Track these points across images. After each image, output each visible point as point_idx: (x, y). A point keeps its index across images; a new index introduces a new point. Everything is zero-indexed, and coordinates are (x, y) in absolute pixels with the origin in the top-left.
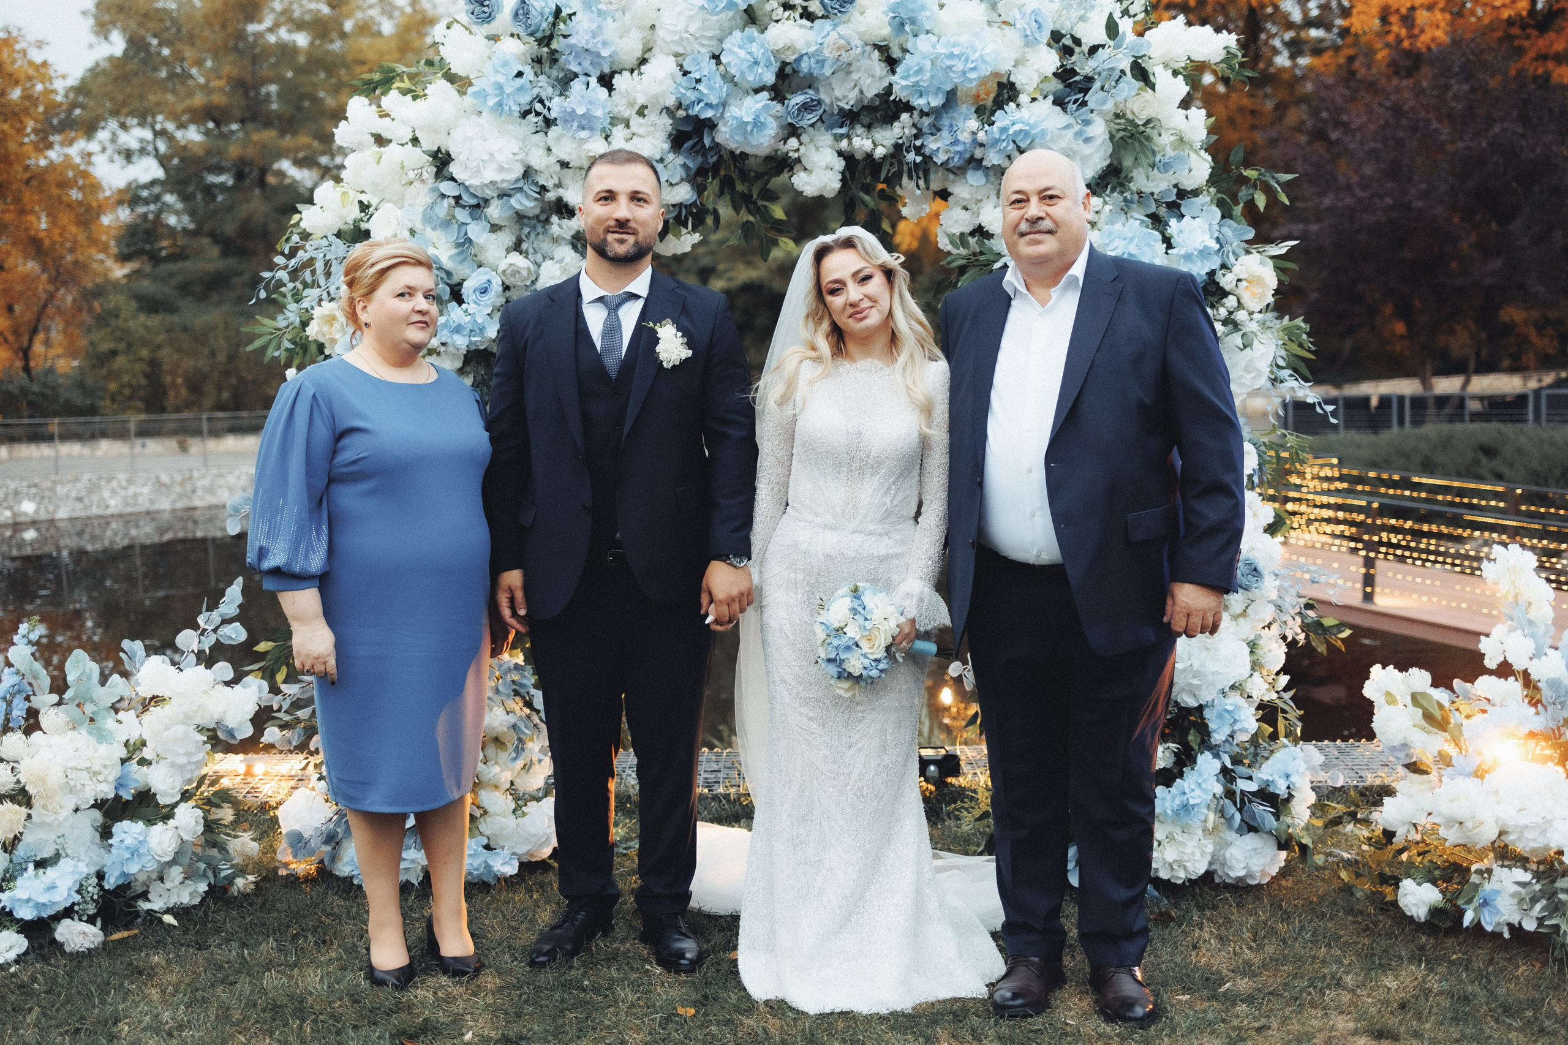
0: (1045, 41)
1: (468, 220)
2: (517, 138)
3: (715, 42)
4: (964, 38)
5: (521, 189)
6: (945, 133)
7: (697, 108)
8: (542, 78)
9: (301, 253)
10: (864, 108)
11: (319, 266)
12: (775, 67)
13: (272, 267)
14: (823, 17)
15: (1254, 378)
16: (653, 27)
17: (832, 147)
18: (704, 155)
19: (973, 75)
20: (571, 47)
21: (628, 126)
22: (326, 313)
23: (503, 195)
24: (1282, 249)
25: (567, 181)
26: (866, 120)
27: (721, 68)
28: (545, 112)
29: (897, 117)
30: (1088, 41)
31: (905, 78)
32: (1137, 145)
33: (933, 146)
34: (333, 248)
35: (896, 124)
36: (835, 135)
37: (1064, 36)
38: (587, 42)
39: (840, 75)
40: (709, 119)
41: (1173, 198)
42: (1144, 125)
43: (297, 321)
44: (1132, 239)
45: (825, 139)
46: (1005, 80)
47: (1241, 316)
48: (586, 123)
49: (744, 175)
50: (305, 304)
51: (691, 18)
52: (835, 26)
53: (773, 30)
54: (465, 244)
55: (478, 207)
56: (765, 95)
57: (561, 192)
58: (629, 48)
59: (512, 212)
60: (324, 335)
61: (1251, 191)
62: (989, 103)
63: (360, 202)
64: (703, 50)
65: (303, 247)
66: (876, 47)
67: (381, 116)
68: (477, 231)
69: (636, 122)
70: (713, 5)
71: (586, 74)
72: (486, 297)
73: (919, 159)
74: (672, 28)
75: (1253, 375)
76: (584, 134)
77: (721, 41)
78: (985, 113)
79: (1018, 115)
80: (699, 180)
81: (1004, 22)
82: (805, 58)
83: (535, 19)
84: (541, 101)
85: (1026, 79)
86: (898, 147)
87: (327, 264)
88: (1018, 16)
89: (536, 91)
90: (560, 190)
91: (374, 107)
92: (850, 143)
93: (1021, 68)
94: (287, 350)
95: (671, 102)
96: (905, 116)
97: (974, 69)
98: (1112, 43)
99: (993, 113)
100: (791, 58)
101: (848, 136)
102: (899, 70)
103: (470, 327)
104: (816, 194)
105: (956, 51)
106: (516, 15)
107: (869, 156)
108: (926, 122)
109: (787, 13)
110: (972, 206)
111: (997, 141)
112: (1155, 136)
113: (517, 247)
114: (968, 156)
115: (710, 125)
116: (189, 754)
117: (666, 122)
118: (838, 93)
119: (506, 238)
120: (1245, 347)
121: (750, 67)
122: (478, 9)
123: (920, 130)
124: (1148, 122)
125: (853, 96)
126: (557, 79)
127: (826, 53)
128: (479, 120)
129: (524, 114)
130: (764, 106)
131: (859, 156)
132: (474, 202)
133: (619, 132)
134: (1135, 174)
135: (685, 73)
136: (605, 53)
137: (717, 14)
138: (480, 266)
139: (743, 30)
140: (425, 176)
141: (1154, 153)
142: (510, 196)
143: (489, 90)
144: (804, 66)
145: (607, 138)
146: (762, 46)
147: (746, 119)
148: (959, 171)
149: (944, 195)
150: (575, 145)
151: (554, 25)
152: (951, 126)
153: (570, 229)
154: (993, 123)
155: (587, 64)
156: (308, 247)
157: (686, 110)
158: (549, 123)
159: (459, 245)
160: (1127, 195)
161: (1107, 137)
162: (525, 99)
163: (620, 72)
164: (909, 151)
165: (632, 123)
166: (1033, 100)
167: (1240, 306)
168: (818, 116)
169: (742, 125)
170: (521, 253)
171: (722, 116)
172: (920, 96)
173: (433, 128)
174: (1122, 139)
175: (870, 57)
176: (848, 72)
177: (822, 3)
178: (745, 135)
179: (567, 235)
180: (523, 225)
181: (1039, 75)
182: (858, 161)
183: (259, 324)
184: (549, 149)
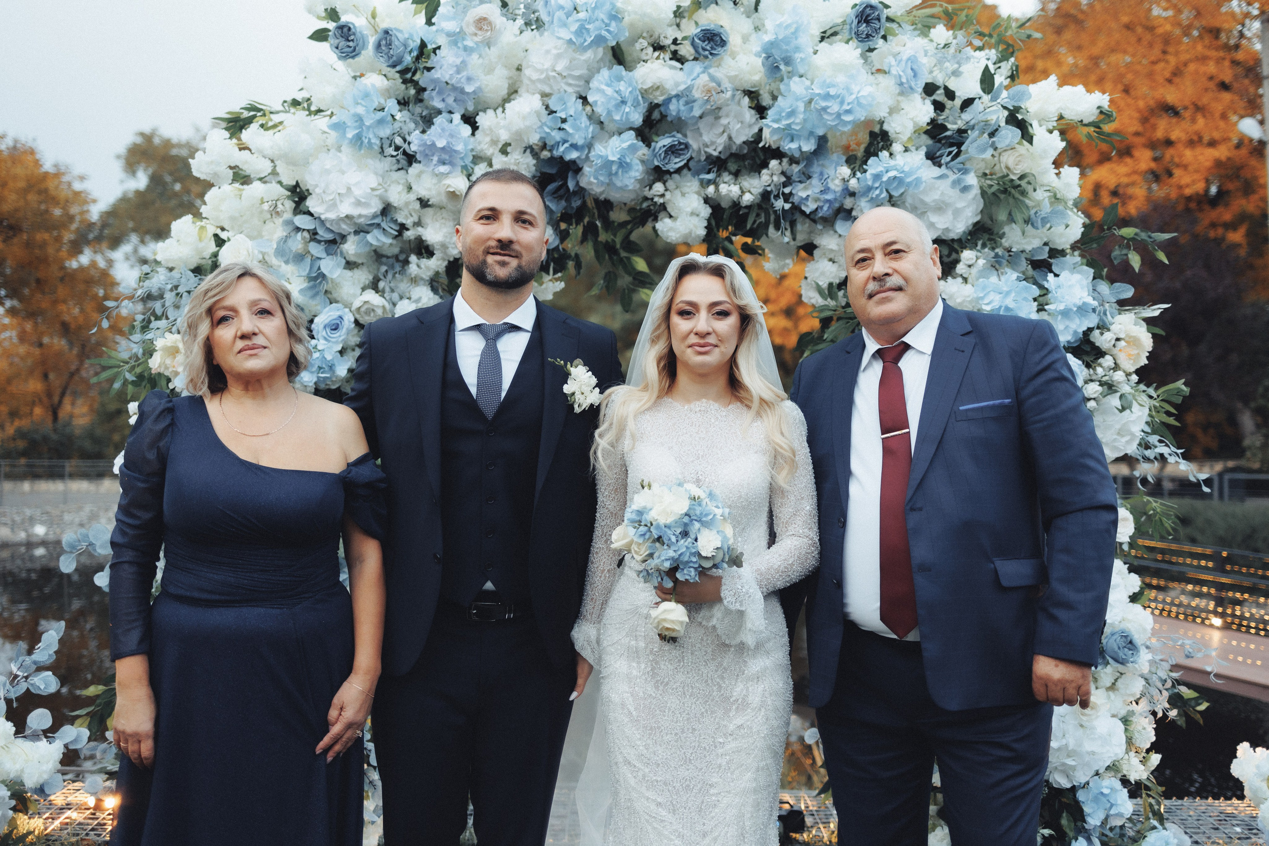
0: (920, 90)
1: (323, 255)
2: (376, 174)
3: (582, 83)
4: (840, 80)
6: (815, 181)
7: (562, 149)
8: (405, 114)
10: (732, 155)
11: (169, 297)
12: (643, 108)
13: (118, 296)
14: (694, 60)
15: (1128, 442)
16: (519, 69)
17: (698, 193)
18: (568, 200)
19: (848, 118)
20: (435, 81)
22: (169, 344)
23: (360, 230)
24: (1154, 311)
25: (426, 220)
26: (733, 167)
27: (588, 108)
28: (406, 146)
29: (765, 165)
30: (962, 94)
31: (774, 121)
32: (1011, 200)
33: (803, 194)
34: (183, 279)
35: (764, 171)
36: (702, 181)
37: (938, 88)
38: (450, 79)
39: (709, 119)
40: (573, 162)
41: (1045, 256)
42: (1020, 180)
43: (140, 352)
44: (1008, 293)
45: (691, 185)
46: (877, 129)
47: (1119, 376)
48: (447, 156)
49: (608, 225)
50: (149, 336)
51: (559, 56)
52: (707, 68)
53: (642, 70)
54: (317, 278)
55: (334, 243)
56: (631, 135)
58: (495, 83)
59: (367, 249)
60: (167, 368)
61: (1124, 252)
62: (860, 153)
63: (216, 236)
64: (570, 90)
65: (151, 277)
66: (747, 93)
67: (240, 149)
68: (331, 266)
69: (498, 160)
70: (581, 40)
71: (451, 112)
72: (337, 334)
73: (787, 206)
74: (539, 66)
75: (1127, 438)
76: (443, 169)
77: (588, 82)
78: (857, 162)
79: (892, 163)
80: (563, 226)
81: (879, 71)
82: (674, 101)
83: (398, 50)
84: (402, 136)
85: (900, 128)
86: (766, 195)
87: (176, 294)
88: (893, 63)
89: (397, 125)
90: (420, 229)
91: (234, 141)
92: (717, 190)
93: (895, 116)
94: (129, 381)
95: (534, 139)
96: (774, 163)
97: (848, 112)
98: (986, 98)
99: (865, 162)
100: (660, 99)
101: (715, 182)
102: (770, 113)
103: (318, 364)
104: (680, 241)
105: (832, 92)
106: (378, 46)
107: (736, 203)
108: (796, 169)
109: (656, 54)
111: (870, 189)
112: (1030, 191)
113: (374, 286)
114: (837, 205)
115: (574, 168)
117: (530, 162)
118: (706, 138)
119: (363, 276)
120: (1123, 409)
121: (617, 107)
122: (343, 43)
123: (789, 178)
124: (1022, 178)
125: (721, 141)
126: (420, 116)
127: (696, 94)
128: (339, 153)
129: (384, 148)
130: (630, 146)
131: (725, 204)
132: (329, 236)
134: (1006, 229)
136: (469, 89)
137: (585, 49)
138: (331, 303)
139: (610, 68)
140: (280, 207)
141: (1028, 207)
142: (368, 233)
143: (349, 122)
144: (673, 108)
145: (468, 175)
146: (630, 85)
147: (611, 158)
148: (829, 222)
149: (809, 249)
150: (435, 181)
151: (418, 58)
152: (821, 174)
153: (428, 268)
154: (865, 171)
155: (450, 100)
157: (551, 151)
158: (411, 159)
159: (310, 279)
160: (999, 251)
161: (979, 191)
162: (385, 132)
163: (484, 111)
164: (777, 197)
165: (494, 162)
166: (906, 150)
167: (1116, 367)
168: (685, 161)
169: (608, 164)
170: (377, 292)
171: (587, 157)
172: (792, 140)
173: (292, 162)
174: (994, 194)
175: (739, 103)
176: (718, 118)
177: (693, 44)
178: (610, 174)
179: (427, 275)
180: (381, 264)
181: (915, 123)
182: (723, 209)
183: (106, 356)
184: (409, 187)
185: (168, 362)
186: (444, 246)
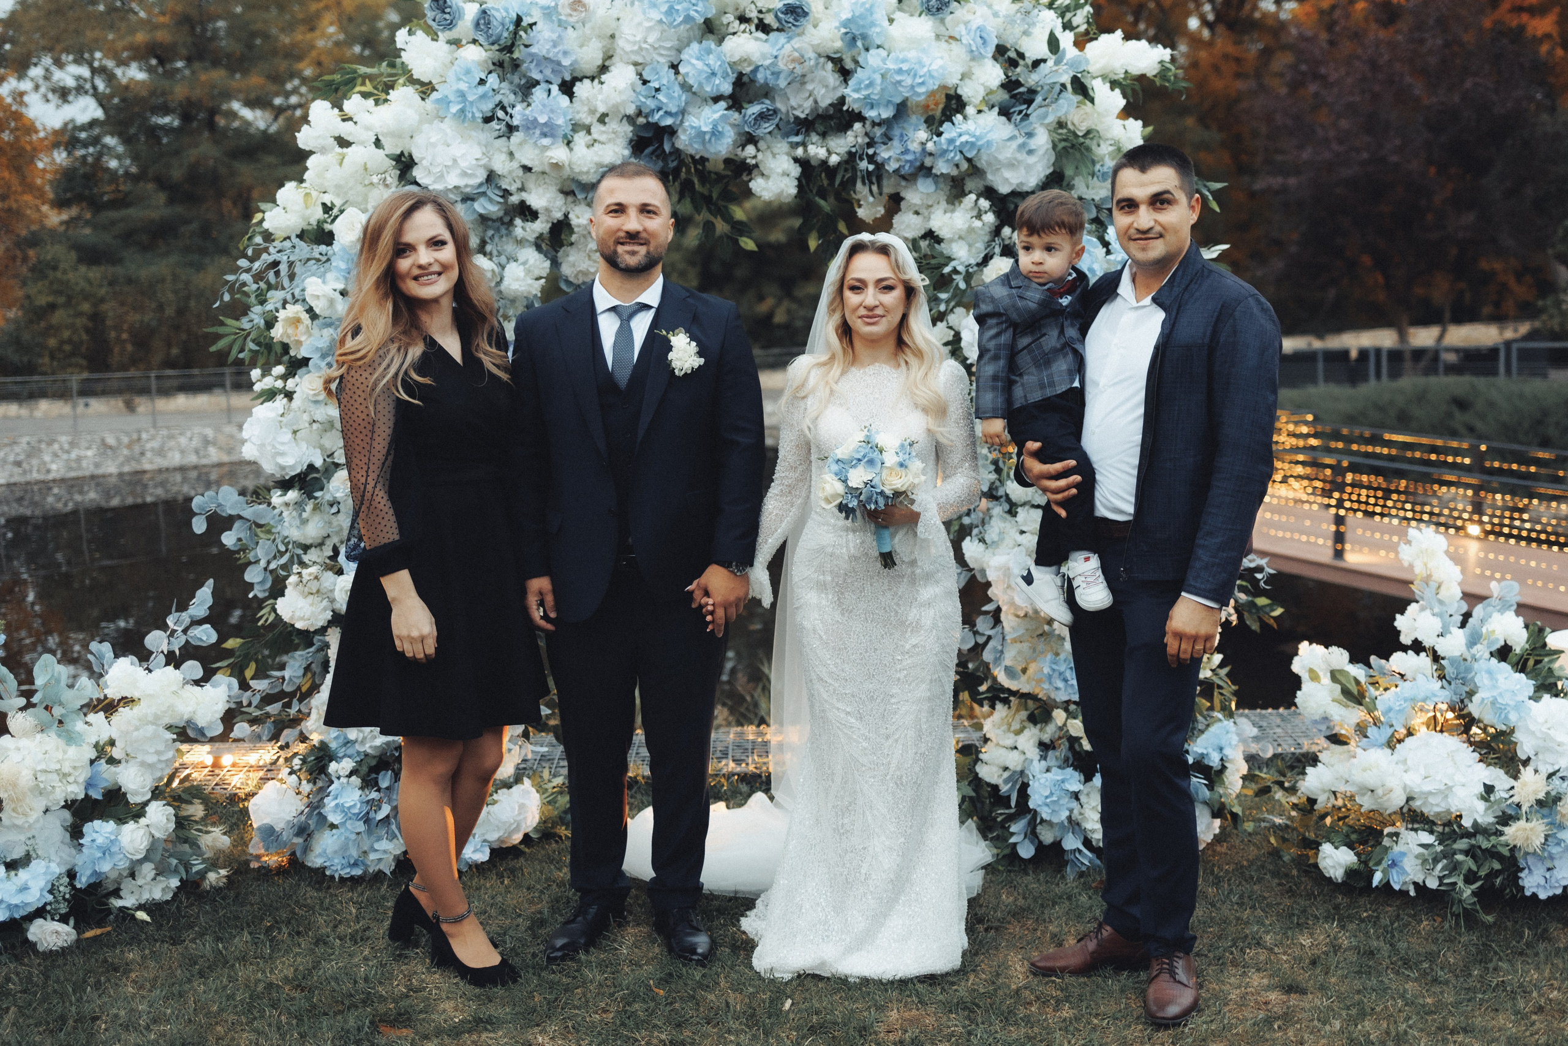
0: (991, 54)
2: (479, 144)
3: (673, 53)
4: (912, 55)
5: (484, 194)
6: (896, 143)
7: (657, 116)
8: (504, 85)
9: (264, 256)
10: (819, 116)
11: (283, 268)
12: (732, 77)
13: (236, 270)
14: (778, 30)
16: (613, 36)
17: (788, 154)
18: (665, 160)
19: (922, 89)
20: (532, 55)
21: (589, 132)
22: (291, 315)
23: (468, 199)
24: (1214, 252)
25: (530, 185)
26: (820, 128)
27: (680, 78)
28: (508, 118)
29: (849, 127)
30: (1031, 55)
31: (857, 90)
32: (1078, 155)
33: (885, 155)
34: (297, 250)
35: (849, 133)
36: (791, 143)
37: (1008, 50)
38: (548, 51)
39: (796, 85)
40: (669, 127)
42: (1085, 136)
43: (262, 323)
45: (782, 146)
46: (952, 92)
48: (548, 131)
49: (704, 178)
50: (269, 307)
51: (650, 29)
52: (790, 39)
53: (730, 43)
56: (723, 104)
57: (524, 196)
58: (589, 56)
59: (476, 216)
60: (289, 337)
62: (938, 113)
63: (324, 205)
64: (662, 60)
65: (266, 250)
66: (829, 58)
67: (344, 120)
69: (596, 129)
70: (671, 20)
71: (549, 82)
73: (871, 167)
74: (631, 38)
76: (546, 141)
77: (679, 51)
78: (934, 124)
79: (965, 126)
81: (951, 37)
82: (761, 69)
83: (496, 29)
84: (503, 108)
85: (972, 92)
86: (851, 155)
87: (291, 264)
88: (964, 32)
89: (498, 98)
90: (524, 194)
91: (336, 111)
92: (806, 150)
93: (967, 81)
94: (251, 350)
95: (631, 110)
96: (857, 126)
97: (922, 84)
98: (1054, 57)
99: (941, 123)
100: (747, 70)
101: (804, 144)
102: (852, 81)
104: (771, 199)
105: (905, 67)
106: (477, 24)
107: (824, 163)
108: (878, 132)
109: (743, 27)
110: (922, 211)
111: (945, 152)
112: (1094, 147)
113: (481, 249)
114: (918, 164)
115: (671, 131)
116: (159, 752)
117: (627, 129)
118: (793, 102)
121: (708, 78)
122: (439, 16)
123: (872, 139)
124: (1088, 132)
125: (808, 105)
126: (519, 86)
127: (781, 65)
128: (442, 125)
129: (487, 120)
130: (723, 116)
131: (813, 163)
133: (580, 139)
134: (1076, 181)
135: (645, 82)
136: (566, 62)
137: (674, 27)
139: (701, 42)
140: (389, 180)
141: (1094, 163)
142: (473, 200)
143: (452, 97)
144: (760, 77)
145: (569, 143)
146: (719, 58)
147: (704, 129)
148: (910, 179)
149: (896, 201)
150: (537, 151)
151: (516, 33)
152: (902, 135)
153: (532, 230)
154: (941, 134)
155: (548, 72)
156: (271, 250)
157: (646, 117)
158: (511, 129)
161: (1050, 146)
162: (487, 106)
163: (581, 80)
164: (861, 159)
165: (593, 130)
166: (980, 111)
168: (775, 124)
169: (701, 134)
170: (485, 254)
171: (682, 122)
172: (872, 108)
173: (397, 135)
174: (1064, 148)
175: (823, 68)
176: (803, 83)
177: (776, 16)
178: (703, 142)
179: (531, 238)
180: (487, 228)
181: (985, 87)
182: (813, 167)
183: (222, 324)
184: (511, 154)
185: (290, 331)
186: (548, 210)
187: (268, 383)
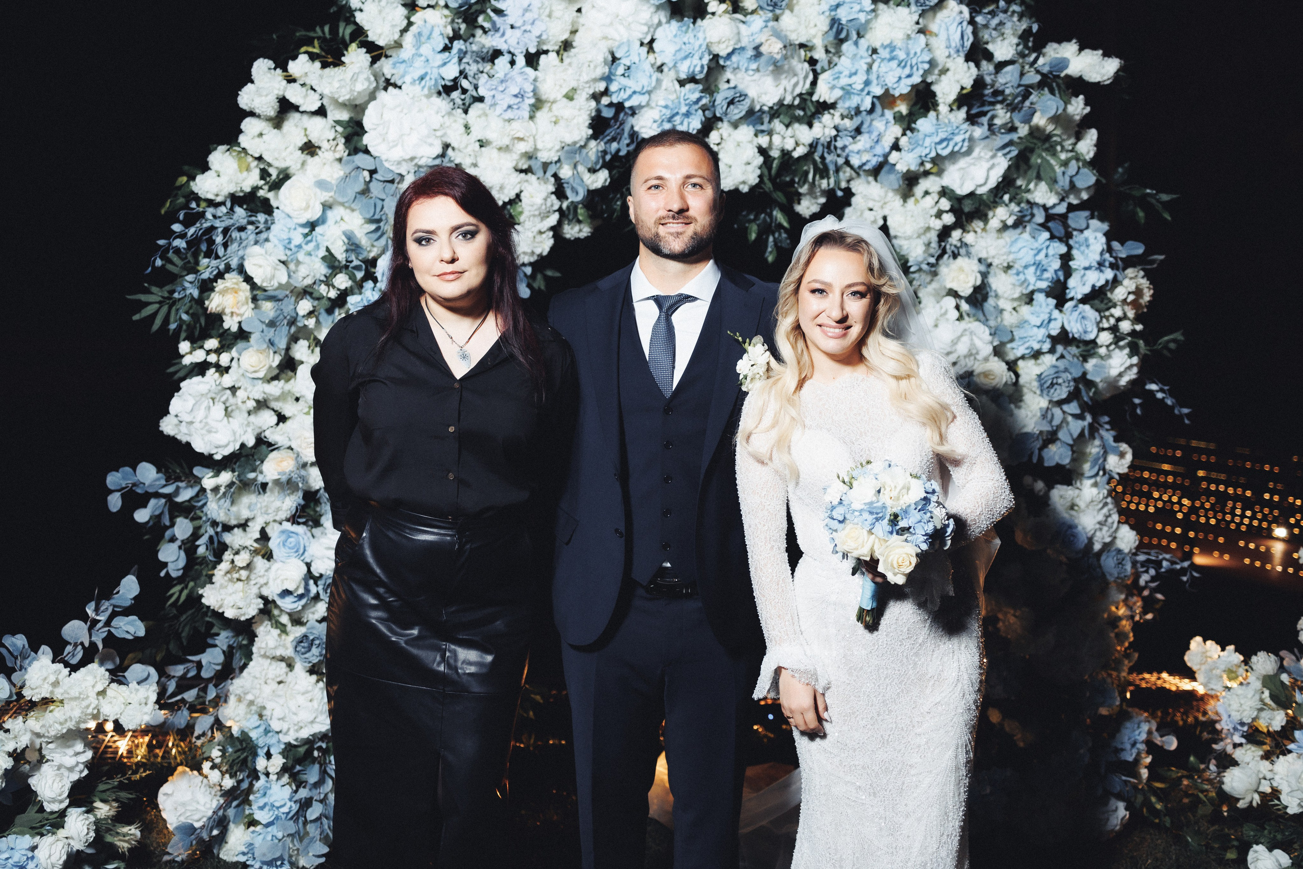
0: (965, 53)
2: (438, 114)
3: (648, 30)
6: (866, 137)
7: (623, 95)
10: (785, 105)
11: (219, 235)
12: (707, 59)
13: (170, 235)
16: (580, 9)
17: (752, 142)
19: (906, 83)
22: (228, 286)
24: (1153, 262)
26: (786, 117)
27: (651, 56)
28: (472, 89)
29: (817, 118)
33: (852, 148)
34: (235, 217)
35: (817, 125)
36: (756, 131)
40: (632, 107)
41: (1062, 210)
43: (196, 293)
44: (1039, 251)
45: (746, 135)
47: (1126, 325)
48: (515, 102)
50: (205, 275)
52: (768, 22)
53: (708, 23)
54: (380, 221)
55: (393, 183)
56: (697, 86)
58: (557, 29)
60: (223, 308)
61: (1131, 207)
62: (908, 109)
63: (263, 169)
64: (634, 36)
66: (802, 46)
67: (289, 82)
69: (563, 105)
71: (512, 53)
73: (840, 161)
76: (513, 115)
77: (652, 30)
78: (905, 120)
81: (927, 31)
82: (738, 53)
84: (466, 77)
85: (944, 91)
86: (813, 146)
87: (226, 232)
88: (943, 27)
89: (461, 67)
91: (279, 71)
92: (770, 140)
93: (943, 77)
94: (180, 321)
96: (826, 118)
97: (908, 76)
99: (914, 120)
100: (724, 52)
101: (770, 133)
104: (732, 188)
107: (786, 154)
108: (849, 125)
109: (723, 7)
114: (883, 159)
115: (633, 111)
116: (77, 754)
117: (591, 108)
118: (762, 90)
121: (684, 59)
123: (841, 131)
125: (778, 93)
126: (482, 56)
127: (763, 50)
128: (399, 93)
129: (448, 90)
130: (696, 97)
131: (775, 154)
132: (389, 176)
133: (544, 115)
135: (614, 59)
136: (533, 34)
143: (413, 63)
144: (735, 60)
145: (531, 119)
146: (696, 38)
148: (873, 174)
150: (499, 125)
152: (872, 130)
154: (915, 130)
155: (514, 43)
156: (209, 216)
157: (612, 97)
158: (475, 100)
159: (371, 221)
160: (1024, 205)
162: (451, 74)
163: (546, 52)
164: (829, 151)
165: (558, 106)
166: (952, 110)
167: (1125, 317)
168: (743, 113)
171: (647, 103)
172: (849, 97)
175: (794, 57)
181: (961, 85)
182: (774, 159)
183: (148, 292)
184: (467, 127)
185: (226, 302)
187: (199, 356)
